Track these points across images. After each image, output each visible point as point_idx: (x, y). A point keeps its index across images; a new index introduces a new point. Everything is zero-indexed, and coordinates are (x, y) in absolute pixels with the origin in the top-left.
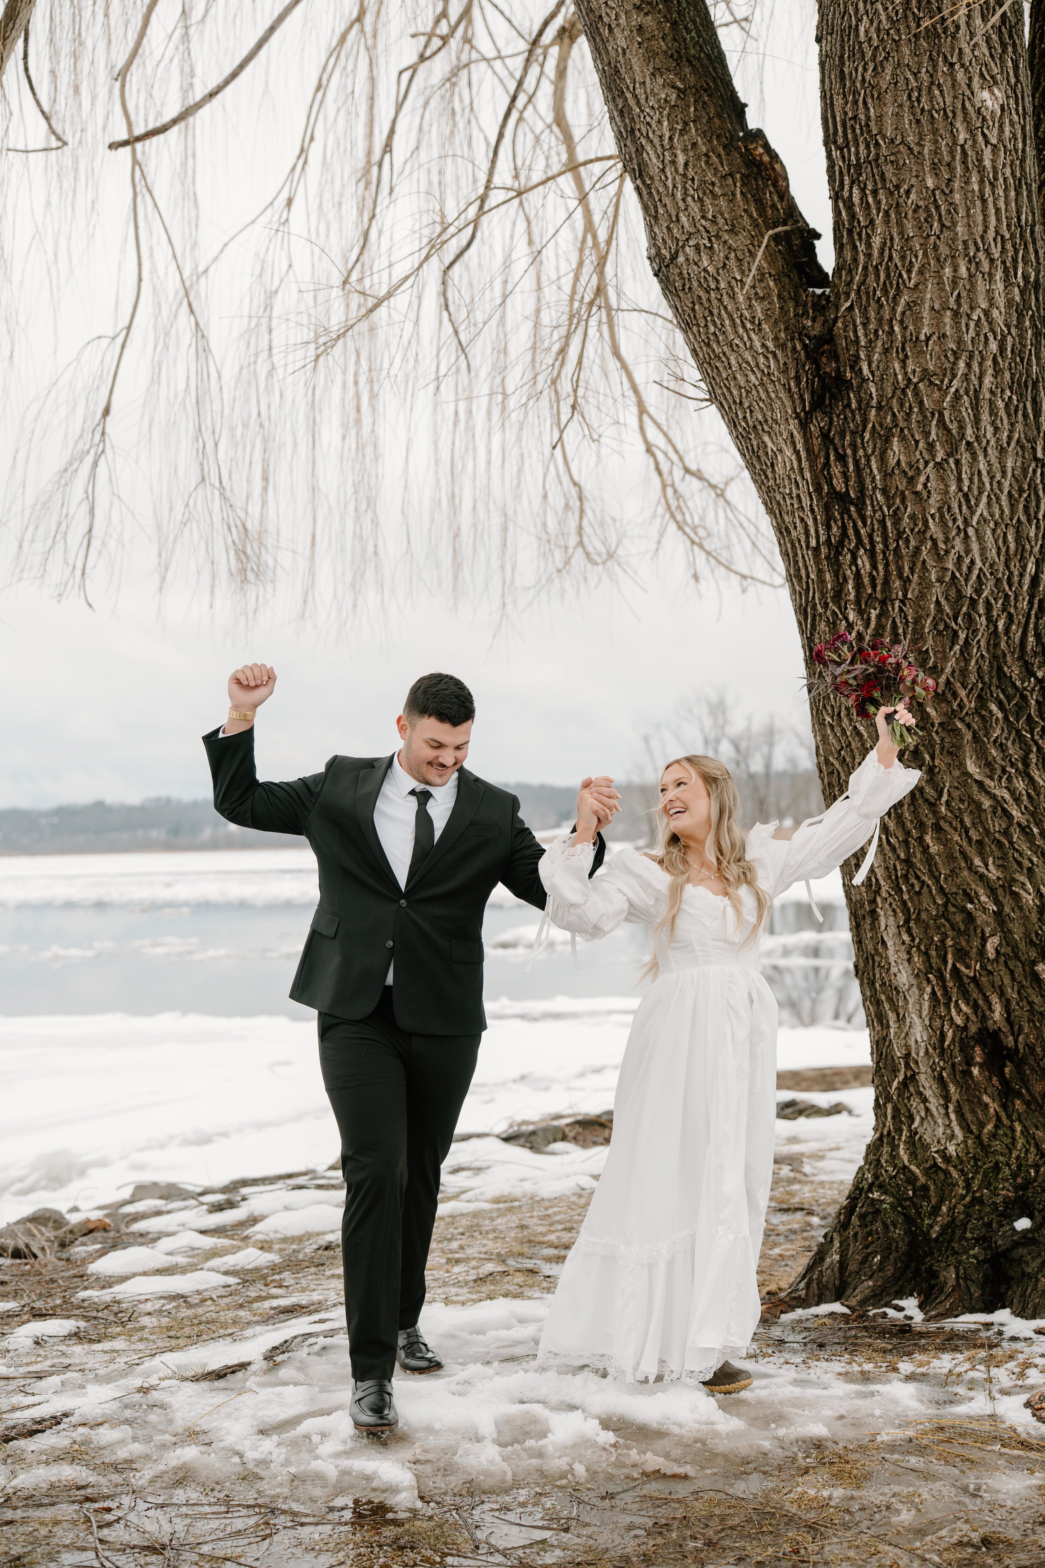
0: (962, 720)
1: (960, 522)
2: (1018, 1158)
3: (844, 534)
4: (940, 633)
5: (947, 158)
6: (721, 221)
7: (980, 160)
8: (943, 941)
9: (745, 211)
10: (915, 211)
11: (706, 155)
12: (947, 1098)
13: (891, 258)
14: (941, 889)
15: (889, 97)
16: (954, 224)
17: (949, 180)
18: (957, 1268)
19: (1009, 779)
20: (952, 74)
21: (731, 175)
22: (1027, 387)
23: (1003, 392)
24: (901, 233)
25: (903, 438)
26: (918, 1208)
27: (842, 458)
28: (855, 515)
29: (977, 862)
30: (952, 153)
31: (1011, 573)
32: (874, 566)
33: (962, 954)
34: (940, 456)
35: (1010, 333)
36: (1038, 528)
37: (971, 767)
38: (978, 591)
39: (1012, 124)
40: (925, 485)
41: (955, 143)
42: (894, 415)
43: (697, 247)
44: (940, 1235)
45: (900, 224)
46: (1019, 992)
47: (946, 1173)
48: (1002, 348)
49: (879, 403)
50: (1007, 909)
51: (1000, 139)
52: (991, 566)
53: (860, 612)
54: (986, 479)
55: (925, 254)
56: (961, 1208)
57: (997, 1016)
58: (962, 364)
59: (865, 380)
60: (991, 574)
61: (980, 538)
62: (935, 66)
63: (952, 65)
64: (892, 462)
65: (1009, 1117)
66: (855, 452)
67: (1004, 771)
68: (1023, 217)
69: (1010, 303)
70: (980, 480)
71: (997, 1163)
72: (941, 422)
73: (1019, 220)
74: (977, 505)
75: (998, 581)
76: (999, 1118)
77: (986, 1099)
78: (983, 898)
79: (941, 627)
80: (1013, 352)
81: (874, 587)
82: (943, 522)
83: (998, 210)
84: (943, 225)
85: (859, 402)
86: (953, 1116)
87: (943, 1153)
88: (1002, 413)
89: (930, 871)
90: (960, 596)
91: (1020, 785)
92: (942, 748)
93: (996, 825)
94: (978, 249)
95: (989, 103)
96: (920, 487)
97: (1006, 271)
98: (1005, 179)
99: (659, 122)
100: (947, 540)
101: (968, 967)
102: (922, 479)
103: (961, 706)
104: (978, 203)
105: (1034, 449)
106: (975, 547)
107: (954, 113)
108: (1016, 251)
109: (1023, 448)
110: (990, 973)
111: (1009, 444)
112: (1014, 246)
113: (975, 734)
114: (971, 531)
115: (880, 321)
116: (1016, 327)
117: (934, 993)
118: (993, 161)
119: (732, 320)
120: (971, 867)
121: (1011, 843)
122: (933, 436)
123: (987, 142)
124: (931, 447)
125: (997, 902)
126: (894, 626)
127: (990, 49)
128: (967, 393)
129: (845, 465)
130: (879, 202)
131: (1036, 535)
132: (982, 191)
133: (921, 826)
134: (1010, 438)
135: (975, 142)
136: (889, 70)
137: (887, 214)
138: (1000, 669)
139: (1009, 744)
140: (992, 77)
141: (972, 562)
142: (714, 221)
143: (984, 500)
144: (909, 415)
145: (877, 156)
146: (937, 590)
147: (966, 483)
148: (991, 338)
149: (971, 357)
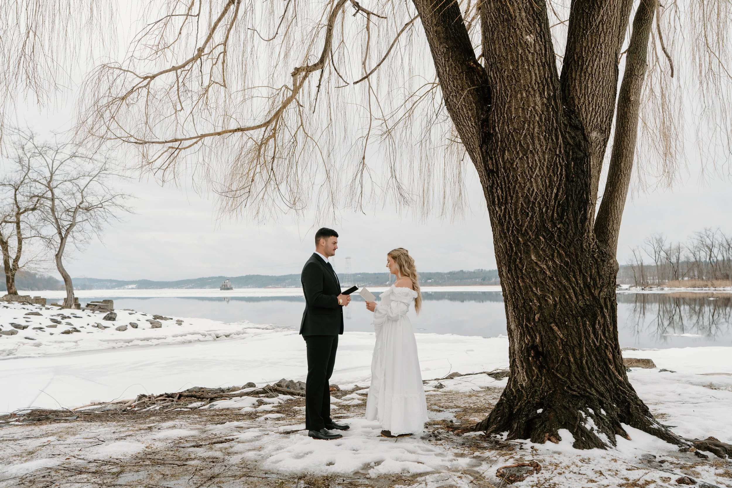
0: (530, 242)
1: (528, 177)
2: (542, 389)
3: (493, 183)
4: (523, 213)
5: (516, 59)
6: (459, 87)
7: (527, 58)
8: (523, 315)
9: (466, 83)
10: (507, 77)
11: (455, 67)
12: (523, 367)
13: (502, 93)
14: (523, 298)
15: (496, 42)
16: (520, 80)
17: (517, 66)
18: (518, 424)
19: (547, 261)
20: (515, 32)
21: (462, 72)
22: (552, 131)
23: (542, 133)
24: (504, 85)
25: (508, 151)
26: (513, 403)
27: (491, 159)
28: (496, 176)
29: (534, 289)
30: (517, 57)
31: (548, 193)
32: (502, 193)
33: (528, 320)
34: (521, 156)
35: (543, 113)
36: (557, 177)
37: (533, 257)
38: (536, 199)
39: (540, 45)
40: (516, 165)
41: (518, 54)
42: (506, 144)
43: (452, 96)
44: (516, 412)
45: (504, 82)
46: (546, 333)
47: (522, 392)
48: (541, 119)
49: (501, 140)
50: (543, 305)
51: (535, 50)
52: (540, 191)
53: (500, 208)
54: (538, 162)
55: (511, 91)
56: (524, 404)
57: (537, 340)
58: (526, 125)
59: (497, 133)
60: (540, 193)
61: (536, 182)
62: (510, 30)
63: (515, 29)
64: (506, 158)
65: (541, 375)
66: (495, 156)
67: (545, 259)
68: (546, 75)
69: (543, 104)
70: (536, 163)
71: (536, 390)
72: (520, 145)
73: (545, 76)
74: (535, 171)
75: (543, 195)
76: (538, 375)
77: (534, 368)
78: (535, 301)
79: (523, 212)
80: (545, 119)
81: (503, 199)
82: (523, 177)
83: (536, 74)
84: (516, 81)
85: (496, 140)
86: (525, 373)
87: (521, 385)
88: (543, 140)
89: (520, 292)
90: (529, 201)
91: (550, 263)
92: (524, 251)
93: (541, 277)
94: (529, 87)
95: (529, 40)
96: (515, 166)
97: (540, 94)
98: (538, 64)
99: (442, 59)
100: (524, 183)
101: (530, 324)
102: (515, 163)
103: (530, 237)
104: (528, 72)
105: (556, 151)
106: (534, 185)
107: (517, 44)
108: (544, 87)
109: (552, 151)
110: (536, 326)
111: (546, 150)
112: (543, 85)
113: (535, 246)
114: (532, 180)
115: (501, 113)
116: (546, 111)
117: (521, 332)
118: (533, 58)
119: (463, 117)
120: (532, 291)
121: (546, 283)
122: (518, 149)
123: (529, 52)
124: (518, 153)
125: (540, 303)
126: (509, 212)
127: (529, 22)
128: (529, 135)
129: (493, 161)
130: (497, 76)
131: (557, 180)
132: (529, 68)
133: (518, 277)
134: (546, 148)
135: (525, 53)
136: (496, 34)
137: (500, 79)
138: (544, 225)
139: (547, 250)
140: (530, 31)
141: (533, 190)
142: (457, 87)
143: (538, 169)
144: (510, 143)
145: (496, 61)
146: (521, 200)
147: (531, 164)
148: (536, 116)
149: (530, 123)
